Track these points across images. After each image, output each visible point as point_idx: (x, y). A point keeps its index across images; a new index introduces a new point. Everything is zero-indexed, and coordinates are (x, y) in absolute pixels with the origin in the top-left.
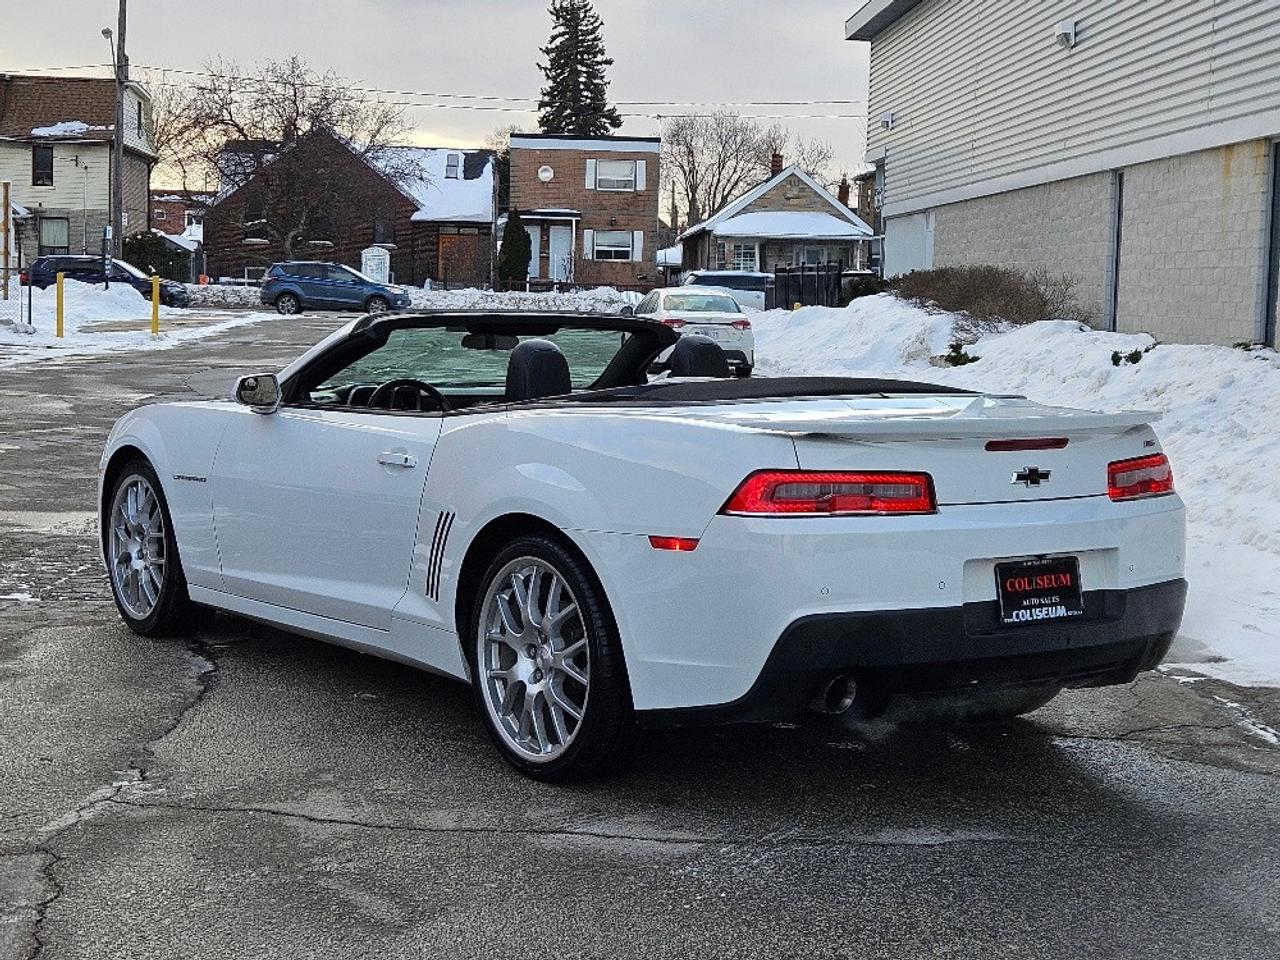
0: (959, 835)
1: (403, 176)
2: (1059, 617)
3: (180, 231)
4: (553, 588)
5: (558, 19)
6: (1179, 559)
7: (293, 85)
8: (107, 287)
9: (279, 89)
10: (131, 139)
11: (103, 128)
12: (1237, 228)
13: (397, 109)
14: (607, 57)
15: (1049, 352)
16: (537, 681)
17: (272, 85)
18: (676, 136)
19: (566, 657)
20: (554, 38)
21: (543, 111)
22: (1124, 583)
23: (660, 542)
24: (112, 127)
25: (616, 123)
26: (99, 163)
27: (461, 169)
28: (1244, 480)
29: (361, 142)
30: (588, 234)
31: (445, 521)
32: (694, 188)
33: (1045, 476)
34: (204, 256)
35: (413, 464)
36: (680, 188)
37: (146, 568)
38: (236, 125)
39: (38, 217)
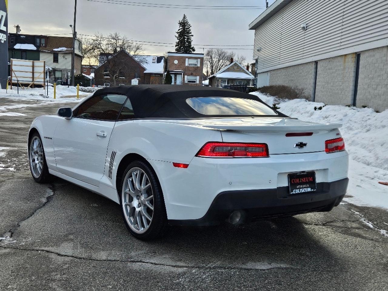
0: (274, 265)
1: (142, 62)
2: (309, 192)
3: (89, 75)
4: (144, 177)
5: (180, 25)
6: (346, 172)
7: (116, 39)
8: (68, 87)
9: (113, 40)
10: (77, 52)
11: (70, 49)
12: (347, 76)
13: (141, 45)
14: (192, 34)
15: (298, 107)
16: (139, 207)
17: (111, 39)
18: (208, 54)
19: (147, 201)
20: (179, 30)
21: (176, 47)
22: (330, 180)
23: (176, 165)
24: (72, 49)
25: (194, 50)
26: (69, 58)
27: (156, 60)
28: (353, 142)
29: (132, 53)
30: (186, 77)
31: (114, 154)
32: (212, 67)
33: (305, 145)
34: (94, 80)
35: (106, 136)
36: (209, 66)
37: (39, 163)
38: (102, 49)
39: (54, 70)
